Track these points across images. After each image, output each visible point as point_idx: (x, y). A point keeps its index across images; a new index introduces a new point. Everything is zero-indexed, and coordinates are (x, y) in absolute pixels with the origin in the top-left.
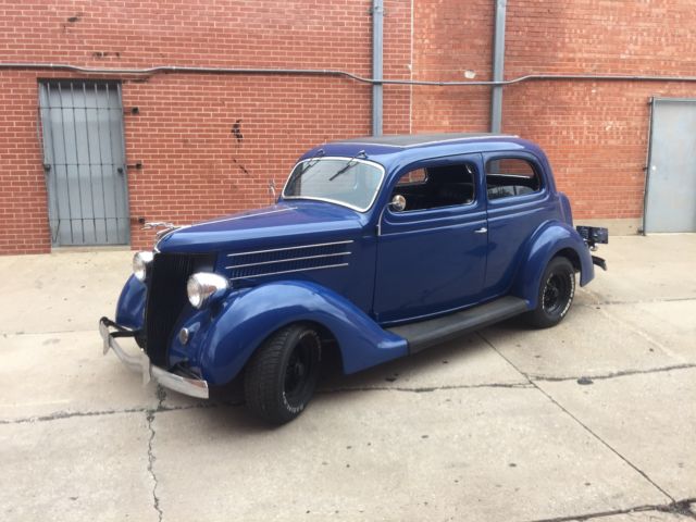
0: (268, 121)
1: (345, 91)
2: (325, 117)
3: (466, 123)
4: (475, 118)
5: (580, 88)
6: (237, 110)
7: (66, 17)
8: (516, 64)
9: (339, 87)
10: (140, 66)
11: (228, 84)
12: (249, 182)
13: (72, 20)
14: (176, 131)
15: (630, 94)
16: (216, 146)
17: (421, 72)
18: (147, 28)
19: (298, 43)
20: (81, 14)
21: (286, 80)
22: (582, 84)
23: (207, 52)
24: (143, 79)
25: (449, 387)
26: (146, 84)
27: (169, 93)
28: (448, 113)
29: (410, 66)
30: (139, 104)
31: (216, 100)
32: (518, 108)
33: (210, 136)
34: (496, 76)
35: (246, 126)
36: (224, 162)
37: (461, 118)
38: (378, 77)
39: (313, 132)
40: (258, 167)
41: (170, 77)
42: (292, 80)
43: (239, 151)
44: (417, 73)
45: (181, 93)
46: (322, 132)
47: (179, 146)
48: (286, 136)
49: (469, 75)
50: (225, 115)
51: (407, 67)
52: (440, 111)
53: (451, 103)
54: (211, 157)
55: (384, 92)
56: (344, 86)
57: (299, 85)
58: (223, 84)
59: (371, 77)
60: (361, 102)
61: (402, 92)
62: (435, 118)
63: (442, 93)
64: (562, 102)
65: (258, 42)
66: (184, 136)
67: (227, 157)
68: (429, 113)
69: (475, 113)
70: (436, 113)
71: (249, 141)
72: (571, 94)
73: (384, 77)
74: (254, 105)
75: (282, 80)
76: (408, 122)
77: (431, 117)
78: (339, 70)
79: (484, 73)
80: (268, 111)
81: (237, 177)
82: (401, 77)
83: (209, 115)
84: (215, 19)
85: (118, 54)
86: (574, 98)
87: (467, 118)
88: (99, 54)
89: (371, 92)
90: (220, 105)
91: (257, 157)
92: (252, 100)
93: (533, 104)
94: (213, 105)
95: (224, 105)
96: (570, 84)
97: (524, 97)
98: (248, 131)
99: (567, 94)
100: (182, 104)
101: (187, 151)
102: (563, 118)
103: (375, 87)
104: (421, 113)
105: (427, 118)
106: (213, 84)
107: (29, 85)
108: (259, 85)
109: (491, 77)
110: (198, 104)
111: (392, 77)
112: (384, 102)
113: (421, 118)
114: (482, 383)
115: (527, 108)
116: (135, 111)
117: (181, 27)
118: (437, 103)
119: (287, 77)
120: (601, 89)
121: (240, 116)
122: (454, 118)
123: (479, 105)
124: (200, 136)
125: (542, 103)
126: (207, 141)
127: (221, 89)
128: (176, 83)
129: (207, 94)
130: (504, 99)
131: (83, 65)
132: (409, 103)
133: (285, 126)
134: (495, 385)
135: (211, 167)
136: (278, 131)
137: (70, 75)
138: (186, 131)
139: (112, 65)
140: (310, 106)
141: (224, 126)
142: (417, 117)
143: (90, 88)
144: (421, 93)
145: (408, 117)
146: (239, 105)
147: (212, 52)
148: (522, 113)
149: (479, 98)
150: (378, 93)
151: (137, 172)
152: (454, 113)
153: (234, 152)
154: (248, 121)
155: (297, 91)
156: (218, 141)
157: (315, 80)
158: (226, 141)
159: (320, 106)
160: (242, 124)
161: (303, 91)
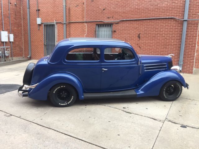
0: (148, 33)
1: (174, 24)
2: (167, 32)
7: (103, 9)
9: (172, 23)
10: (117, 20)
11: (138, 23)
12: (141, 51)
13: (104, 10)
14: (124, 36)
16: (133, 41)
18: (120, 10)
19: (160, 10)
20: (106, 8)
21: (155, 21)
23: (133, 15)
24: (117, 23)
25: (137, 114)
26: (118, 24)
27: (123, 26)
30: (116, 29)
33: (132, 38)
35: (142, 35)
36: (135, 45)
38: (186, 18)
39: (162, 36)
40: (144, 47)
41: (124, 22)
42: (157, 21)
45: (126, 26)
46: (165, 36)
48: (153, 38)
50: (136, 32)
51: (198, 14)
55: (188, 23)
56: (174, 22)
57: (159, 22)
58: (137, 23)
59: (183, 18)
60: (179, 27)
65: (148, 11)
67: (136, 43)
71: (142, 39)
73: (188, 18)
74: (145, 29)
76: (197, 33)
78: (173, 17)
80: (148, 30)
81: (138, 49)
82: (196, 18)
83: (132, 32)
84: (136, 5)
85: (113, 17)
88: (109, 18)
90: (135, 29)
91: (144, 44)
92: (144, 27)
95: (136, 29)
98: (142, 36)
100: (126, 29)
103: (184, 22)
106: (134, 23)
107: (94, 26)
108: (147, 23)
110: (130, 29)
111: (192, 18)
114: (148, 116)
116: (115, 31)
117: (128, 9)
121: (140, 32)
124: (129, 38)
126: (131, 39)
127: (136, 25)
128: (125, 24)
129: (132, 26)
131: (105, 20)
132: (198, 26)
133: (153, 35)
136: (151, 36)
137: (102, 23)
138: (126, 36)
139: (111, 20)
140: (162, 29)
141: (136, 35)
143: (106, 26)
145: (197, 31)
146: (141, 29)
147: (135, 14)
150: (185, 24)
153: (138, 42)
154: (142, 33)
155: (158, 24)
156: (134, 39)
157: (164, 21)
158: (136, 39)
159: (165, 29)
160: (141, 34)
161: (160, 24)
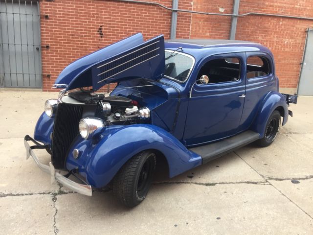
0: (117, 27)
1: (158, 14)
2: (147, 27)
3: (218, 35)
4: (222, 33)
5: (275, 21)
6: (101, 20)
8: (245, 6)
9: (155, 12)
11: (97, 6)
14: (68, 29)
15: (298, 26)
16: (89, 39)
17: (197, 7)
21: (128, 6)
22: (276, 19)
25: (223, 183)
26: (53, 3)
27: (65, 8)
28: (209, 29)
29: (192, 3)
30: (49, 13)
31: (90, 14)
32: (244, 29)
33: (86, 33)
34: (235, 11)
35: (105, 29)
36: (93, 47)
37: (215, 32)
38: (175, 8)
42: (131, 6)
43: (101, 42)
44: (195, 7)
45: (72, 9)
47: (69, 38)
49: (222, 10)
50: (94, 23)
51: (190, 4)
52: (206, 28)
53: (211, 24)
54: (86, 44)
55: (178, 16)
56: (157, 11)
57: (134, 9)
58: (94, 5)
59: (172, 7)
60: (166, 20)
61: (188, 17)
62: (203, 31)
63: (207, 18)
64: (265, 28)
66: (72, 32)
67: (95, 45)
68: (200, 29)
69: (223, 30)
70: (203, 29)
71: (107, 37)
72: (270, 24)
73: (179, 8)
74: (110, 18)
75: (126, 6)
76: (189, 33)
77: (201, 31)
78: (155, 2)
79: (229, 9)
80: (117, 22)
83: (86, 22)
86: (271, 26)
87: (218, 33)
89: (171, 15)
90: (92, 17)
92: (109, 15)
93: (251, 27)
94: (89, 16)
95: (94, 17)
96: (270, 19)
97: (247, 24)
98: (106, 32)
99: (268, 24)
100: (72, 15)
101: (74, 41)
102: (265, 36)
103: (174, 13)
104: (196, 28)
105: (199, 31)
106: (89, 5)
108: (114, 7)
109: (232, 12)
110: (80, 16)
111: (183, 8)
112: (178, 21)
113: (196, 31)
114: (241, 181)
115: (248, 29)
116: (47, 17)
118: (204, 23)
119: (128, 4)
120: (284, 22)
121: (102, 23)
122: (211, 32)
123: (225, 26)
124: (81, 33)
125: (256, 27)
126: (85, 36)
127: (93, 8)
128: (69, 3)
129: (85, 10)
130: (237, 24)
132: (190, 22)
133: (126, 31)
134: (248, 182)
135: (86, 50)
136: (122, 33)
138: (74, 29)
140: (140, 21)
141: (94, 28)
142: (193, 30)
143: (22, 3)
144: (197, 18)
145: (189, 30)
146: (102, 18)
148: (246, 32)
149: (225, 23)
150: (175, 16)
151: (47, 50)
152: (212, 30)
153: (98, 42)
154: (107, 26)
155: (133, 12)
156: (90, 36)
157: (143, 7)
158: (95, 37)
159: (144, 21)
160: (103, 28)
161: (136, 12)
